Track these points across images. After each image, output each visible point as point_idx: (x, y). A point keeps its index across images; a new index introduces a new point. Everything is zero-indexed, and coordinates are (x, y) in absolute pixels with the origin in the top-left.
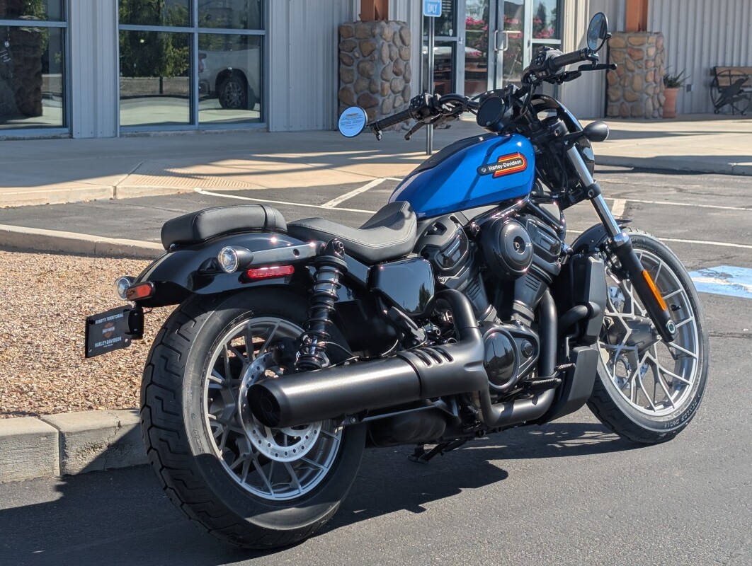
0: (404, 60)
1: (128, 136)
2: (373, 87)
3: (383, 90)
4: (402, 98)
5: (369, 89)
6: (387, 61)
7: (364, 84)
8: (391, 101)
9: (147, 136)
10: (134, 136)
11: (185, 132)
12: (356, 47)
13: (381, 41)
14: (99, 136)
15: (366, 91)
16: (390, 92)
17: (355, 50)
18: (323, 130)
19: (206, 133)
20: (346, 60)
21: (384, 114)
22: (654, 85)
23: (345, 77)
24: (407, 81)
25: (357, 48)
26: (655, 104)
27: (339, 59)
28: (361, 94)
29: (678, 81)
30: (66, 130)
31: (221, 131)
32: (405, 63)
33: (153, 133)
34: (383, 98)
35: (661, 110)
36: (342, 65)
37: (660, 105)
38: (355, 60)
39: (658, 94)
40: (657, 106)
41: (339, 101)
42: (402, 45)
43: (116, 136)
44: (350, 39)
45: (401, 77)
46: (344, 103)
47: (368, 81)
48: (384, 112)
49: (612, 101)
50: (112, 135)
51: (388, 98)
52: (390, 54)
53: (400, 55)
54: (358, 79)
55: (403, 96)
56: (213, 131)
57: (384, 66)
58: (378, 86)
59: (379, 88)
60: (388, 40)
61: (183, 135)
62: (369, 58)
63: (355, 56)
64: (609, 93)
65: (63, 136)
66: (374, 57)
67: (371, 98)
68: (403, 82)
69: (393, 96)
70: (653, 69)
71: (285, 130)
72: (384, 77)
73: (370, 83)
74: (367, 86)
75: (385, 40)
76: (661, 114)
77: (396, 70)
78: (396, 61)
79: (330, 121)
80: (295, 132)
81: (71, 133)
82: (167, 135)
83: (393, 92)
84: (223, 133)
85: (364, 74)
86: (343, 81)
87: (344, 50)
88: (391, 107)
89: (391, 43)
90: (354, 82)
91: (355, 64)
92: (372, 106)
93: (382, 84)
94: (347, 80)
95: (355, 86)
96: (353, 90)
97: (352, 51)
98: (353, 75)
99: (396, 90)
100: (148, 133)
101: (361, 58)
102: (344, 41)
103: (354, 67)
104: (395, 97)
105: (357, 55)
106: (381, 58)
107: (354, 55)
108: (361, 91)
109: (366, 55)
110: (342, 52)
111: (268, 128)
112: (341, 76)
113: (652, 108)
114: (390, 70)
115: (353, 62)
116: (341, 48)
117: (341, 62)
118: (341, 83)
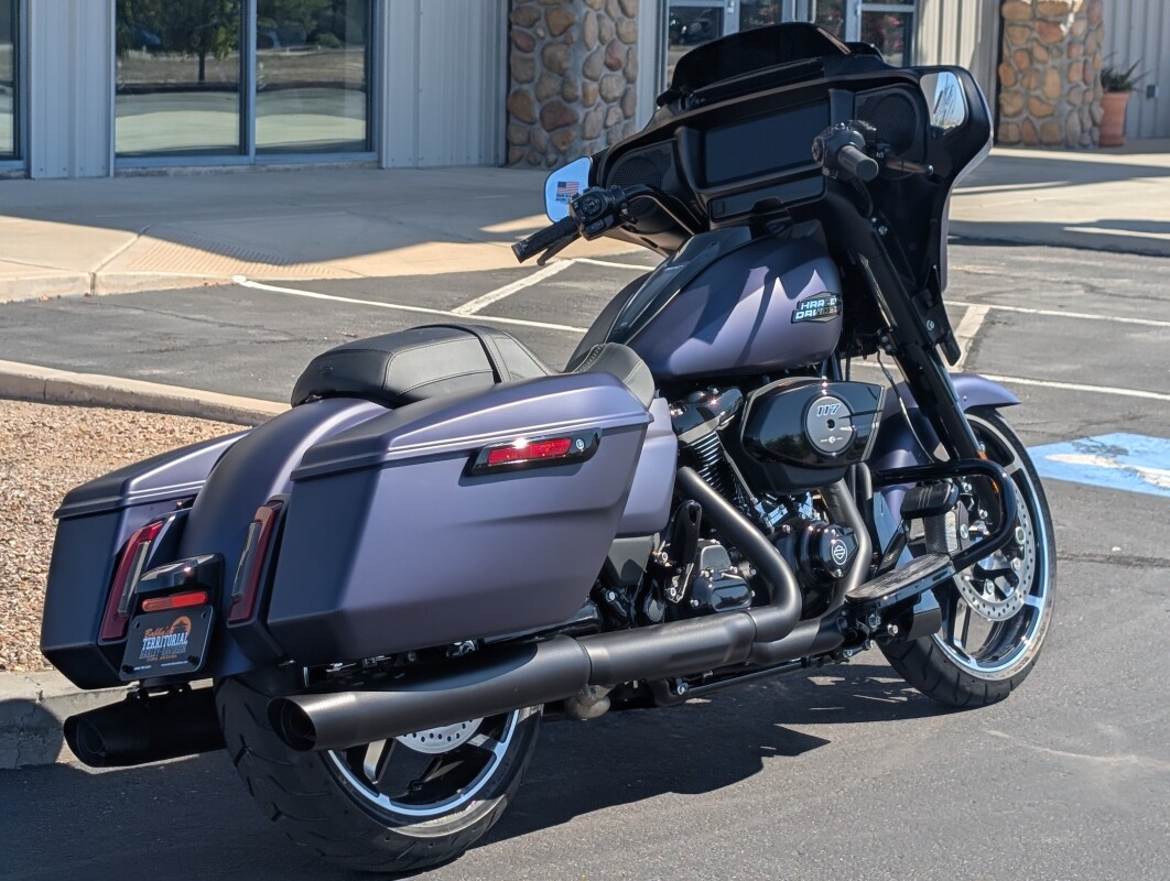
0: (626, 43)
1: (129, 175)
2: (569, 91)
3: (585, 95)
4: (619, 110)
5: (561, 93)
6: (595, 45)
7: (552, 84)
8: (600, 115)
9: (162, 174)
10: (140, 175)
11: (231, 168)
12: (538, 19)
13: (585, 9)
14: (77, 175)
15: (556, 98)
16: (599, 99)
17: (537, 24)
18: (480, 165)
19: (269, 171)
20: (520, 41)
21: (588, 139)
22: (1084, 87)
23: (521, 71)
24: (631, 80)
25: (542, 20)
26: (1085, 121)
27: (510, 40)
28: (547, 101)
29: (1129, 79)
30: (19, 164)
31: (297, 166)
32: (626, 47)
33: (174, 170)
34: (587, 110)
35: (1096, 133)
36: (515, 52)
37: (1094, 124)
38: (537, 42)
39: (1091, 104)
40: (1089, 124)
41: (508, 113)
42: (620, 14)
43: (108, 175)
44: (530, 4)
45: (619, 73)
46: (517, 118)
47: (560, 79)
48: (588, 135)
49: (1006, 116)
50: (102, 172)
51: (595, 110)
52: (600, 32)
53: (618, 33)
54: (542, 75)
55: (622, 105)
56: (281, 166)
57: (588, 53)
58: (576, 88)
59: (580, 93)
60: (597, 7)
61: (227, 173)
62: (561, 38)
63: (538, 35)
64: (1002, 102)
65: (13, 175)
66: (572, 38)
67: (565, 109)
68: (624, 82)
69: (604, 106)
70: (1082, 59)
71: (411, 164)
72: (589, 73)
73: (564, 82)
74: (559, 89)
75: (591, 6)
76: (1096, 138)
77: (610, 61)
78: (611, 45)
79: (492, 151)
80: (429, 168)
81: (28, 170)
82: (198, 173)
83: (605, 99)
84: (299, 170)
85: (554, 67)
86: (517, 80)
87: (517, 24)
88: (601, 126)
89: (602, 12)
90: (536, 80)
91: (538, 49)
92: (568, 125)
93: (584, 85)
94: (524, 77)
95: (536, 89)
96: (532, 96)
97: (531, 26)
98: (533, 69)
99: (610, 96)
100: (164, 169)
101: (548, 39)
102: (518, 8)
103: (535, 55)
104: (608, 110)
105: (541, 33)
106: (583, 39)
107: (535, 33)
108: (547, 97)
109: (556, 33)
110: (514, 27)
111: (379, 161)
112: (513, 70)
113: (1078, 129)
114: (598, 61)
115: (534, 45)
116: (512, 19)
117: (513, 46)
118: (513, 82)
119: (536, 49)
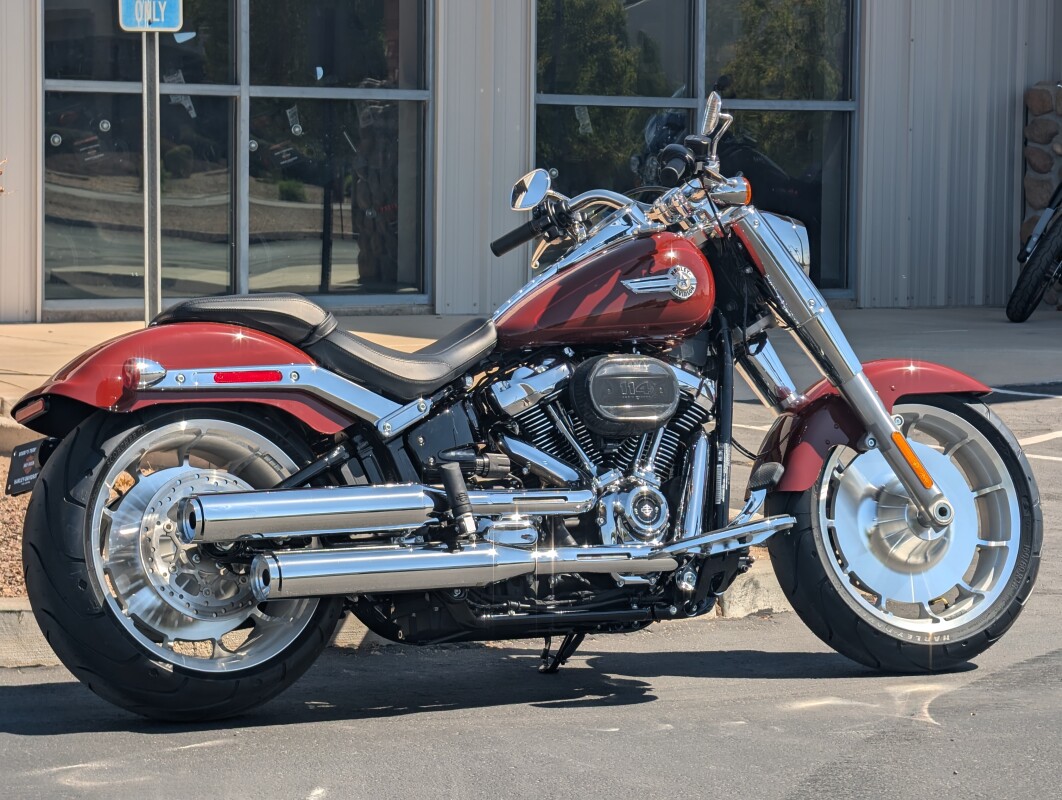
12: (1056, 134)
17: (1054, 139)
20: (1038, 161)
23: (1035, 195)
27: (1025, 161)
30: (423, 299)
36: (1031, 173)
38: (1055, 161)
44: (1047, 116)
63: (1055, 152)
81: (433, 304)
86: (1033, 206)
87: (1034, 141)
91: (1055, 168)
94: (1039, 202)
97: (1048, 141)
102: (1033, 122)
103: (1053, 175)
107: (1052, 149)
110: (1029, 144)
111: (856, 300)
112: (1028, 195)
115: (1052, 164)
116: (1027, 135)
117: (1028, 166)
118: (1028, 208)
119: (1053, 168)
